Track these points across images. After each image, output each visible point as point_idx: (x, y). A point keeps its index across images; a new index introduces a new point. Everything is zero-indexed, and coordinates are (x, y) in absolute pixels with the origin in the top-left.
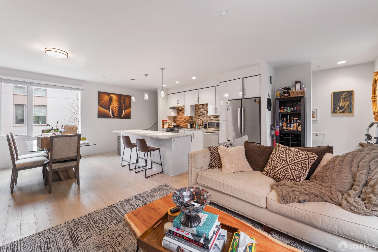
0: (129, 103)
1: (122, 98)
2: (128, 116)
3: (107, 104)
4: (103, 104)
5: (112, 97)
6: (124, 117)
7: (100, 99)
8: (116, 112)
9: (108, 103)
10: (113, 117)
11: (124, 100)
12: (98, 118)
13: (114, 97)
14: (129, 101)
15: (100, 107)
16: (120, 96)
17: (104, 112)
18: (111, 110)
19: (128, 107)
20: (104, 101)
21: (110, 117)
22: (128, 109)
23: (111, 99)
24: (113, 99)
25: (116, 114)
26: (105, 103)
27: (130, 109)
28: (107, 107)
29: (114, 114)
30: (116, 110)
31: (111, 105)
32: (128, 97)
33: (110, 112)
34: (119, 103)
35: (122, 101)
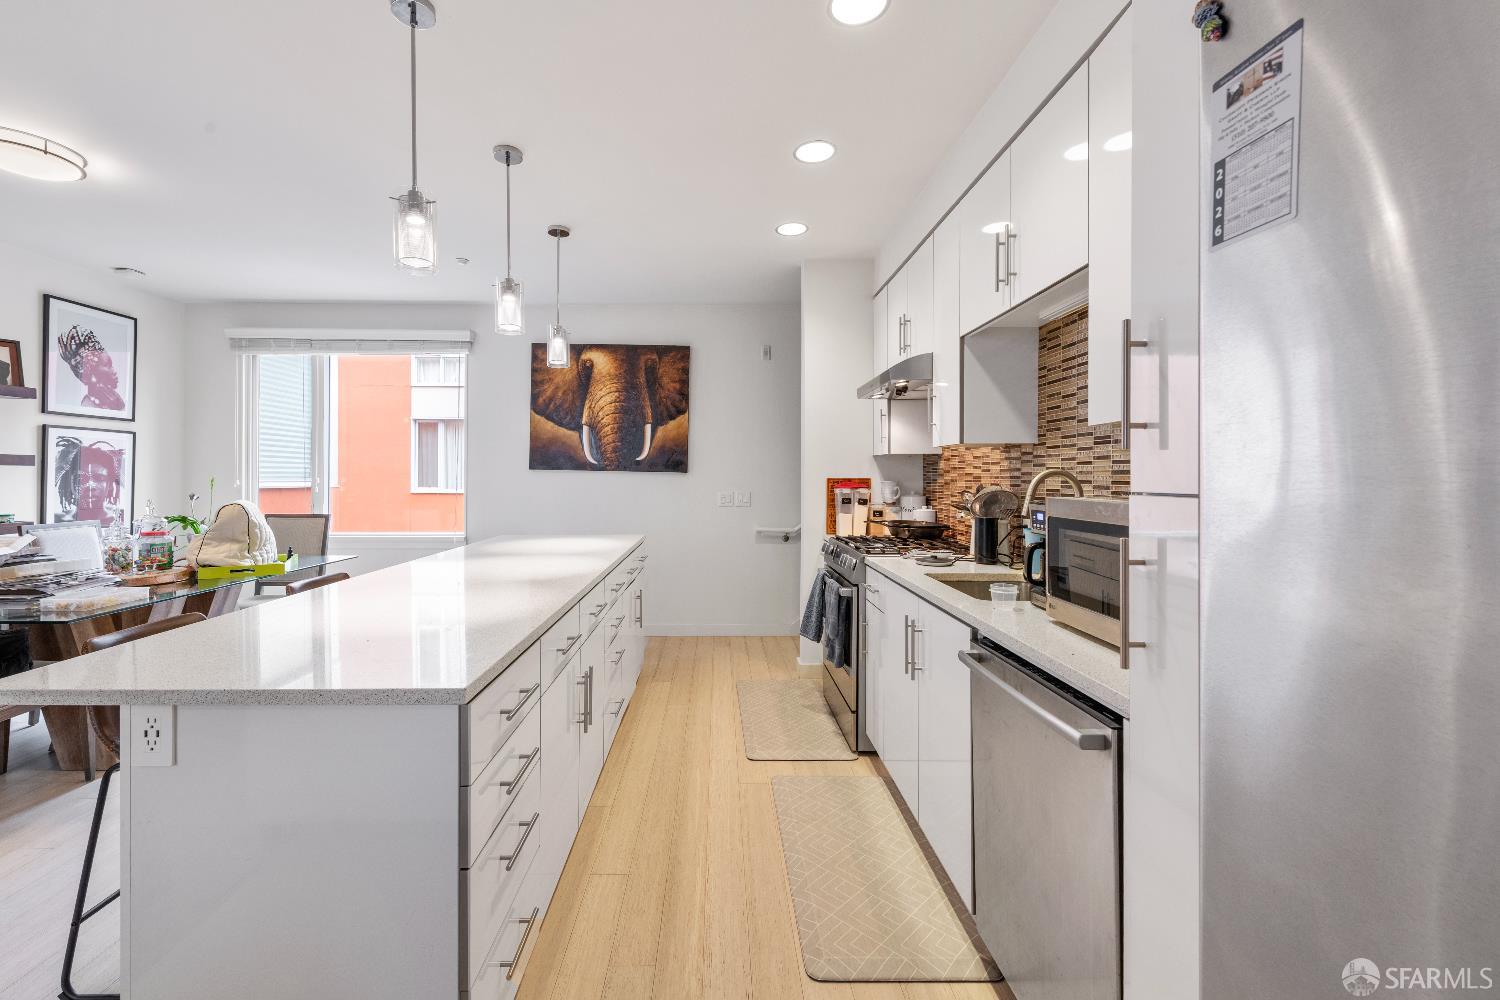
0: (678, 386)
1: (642, 365)
2: (674, 459)
3: (570, 397)
4: (551, 399)
5: (592, 365)
6: (651, 466)
7: (539, 377)
8: (610, 438)
9: (574, 393)
10: (594, 462)
11: (651, 371)
12: (532, 467)
13: (602, 363)
14: (677, 378)
15: (538, 417)
16: (628, 356)
17: (554, 440)
18: (585, 429)
19: (673, 409)
20: (557, 388)
21: (581, 465)
22: (674, 419)
23: (585, 376)
24: (595, 371)
25: (609, 448)
26: (560, 394)
27: (681, 419)
28: (567, 413)
29: (599, 448)
30: (608, 428)
31: (587, 406)
32: (672, 354)
33: (581, 441)
34: (627, 391)
35: (642, 379)
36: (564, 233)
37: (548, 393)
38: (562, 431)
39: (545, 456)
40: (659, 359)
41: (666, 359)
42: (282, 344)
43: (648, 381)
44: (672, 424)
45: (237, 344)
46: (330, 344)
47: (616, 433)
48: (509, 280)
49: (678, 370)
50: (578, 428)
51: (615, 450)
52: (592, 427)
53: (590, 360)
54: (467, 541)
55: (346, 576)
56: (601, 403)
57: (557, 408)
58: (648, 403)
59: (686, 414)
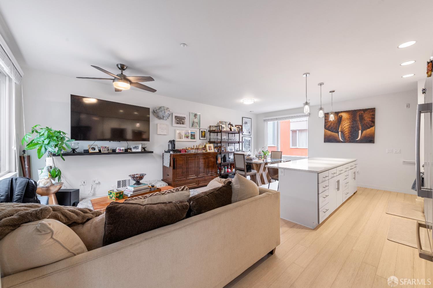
0: (371, 119)
1: (358, 115)
3: (335, 125)
4: (330, 126)
7: (327, 123)
8: (347, 134)
10: (342, 141)
11: (361, 116)
14: (370, 117)
15: (326, 130)
16: (353, 113)
17: (330, 136)
18: (340, 133)
19: (369, 126)
20: (332, 123)
21: (339, 141)
22: (369, 128)
23: (339, 120)
24: (343, 118)
25: (347, 137)
26: (332, 124)
27: (372, 128)
28: (334, 129)
29: (344, 137)
30: (347, 132)
31: (340, 127)
32: (368, 111)
33: (339, 136)
34: (353, 122)
35: (358, 118)
36: (333, 92)
37: (329, 124)
38: (333, 133)
39: (328, 139)
40: (364, 112)
41: (366, 112)
42: (272, 120)
43: (360, 119)
44: (368, 130)
45: (265, 120)
46: (280, 119)
47: (349, 133)
48: (321, 108)
49: (371, 115)
50: (338, 132)
51: (349, 138)
52: (342, 132)
53: (341, 115)
54: (308, 158)
55: (290, 161)
56: (345, 126)
57: (331, 128)
58: (360, 125)
59: (374, 127)
